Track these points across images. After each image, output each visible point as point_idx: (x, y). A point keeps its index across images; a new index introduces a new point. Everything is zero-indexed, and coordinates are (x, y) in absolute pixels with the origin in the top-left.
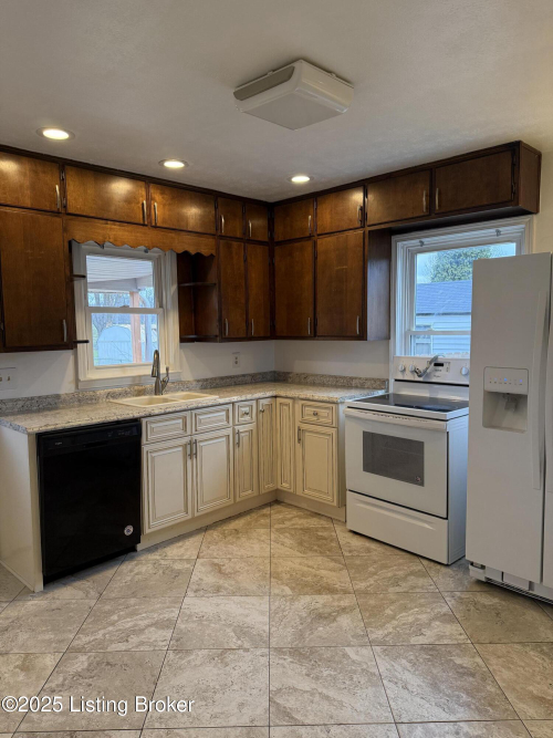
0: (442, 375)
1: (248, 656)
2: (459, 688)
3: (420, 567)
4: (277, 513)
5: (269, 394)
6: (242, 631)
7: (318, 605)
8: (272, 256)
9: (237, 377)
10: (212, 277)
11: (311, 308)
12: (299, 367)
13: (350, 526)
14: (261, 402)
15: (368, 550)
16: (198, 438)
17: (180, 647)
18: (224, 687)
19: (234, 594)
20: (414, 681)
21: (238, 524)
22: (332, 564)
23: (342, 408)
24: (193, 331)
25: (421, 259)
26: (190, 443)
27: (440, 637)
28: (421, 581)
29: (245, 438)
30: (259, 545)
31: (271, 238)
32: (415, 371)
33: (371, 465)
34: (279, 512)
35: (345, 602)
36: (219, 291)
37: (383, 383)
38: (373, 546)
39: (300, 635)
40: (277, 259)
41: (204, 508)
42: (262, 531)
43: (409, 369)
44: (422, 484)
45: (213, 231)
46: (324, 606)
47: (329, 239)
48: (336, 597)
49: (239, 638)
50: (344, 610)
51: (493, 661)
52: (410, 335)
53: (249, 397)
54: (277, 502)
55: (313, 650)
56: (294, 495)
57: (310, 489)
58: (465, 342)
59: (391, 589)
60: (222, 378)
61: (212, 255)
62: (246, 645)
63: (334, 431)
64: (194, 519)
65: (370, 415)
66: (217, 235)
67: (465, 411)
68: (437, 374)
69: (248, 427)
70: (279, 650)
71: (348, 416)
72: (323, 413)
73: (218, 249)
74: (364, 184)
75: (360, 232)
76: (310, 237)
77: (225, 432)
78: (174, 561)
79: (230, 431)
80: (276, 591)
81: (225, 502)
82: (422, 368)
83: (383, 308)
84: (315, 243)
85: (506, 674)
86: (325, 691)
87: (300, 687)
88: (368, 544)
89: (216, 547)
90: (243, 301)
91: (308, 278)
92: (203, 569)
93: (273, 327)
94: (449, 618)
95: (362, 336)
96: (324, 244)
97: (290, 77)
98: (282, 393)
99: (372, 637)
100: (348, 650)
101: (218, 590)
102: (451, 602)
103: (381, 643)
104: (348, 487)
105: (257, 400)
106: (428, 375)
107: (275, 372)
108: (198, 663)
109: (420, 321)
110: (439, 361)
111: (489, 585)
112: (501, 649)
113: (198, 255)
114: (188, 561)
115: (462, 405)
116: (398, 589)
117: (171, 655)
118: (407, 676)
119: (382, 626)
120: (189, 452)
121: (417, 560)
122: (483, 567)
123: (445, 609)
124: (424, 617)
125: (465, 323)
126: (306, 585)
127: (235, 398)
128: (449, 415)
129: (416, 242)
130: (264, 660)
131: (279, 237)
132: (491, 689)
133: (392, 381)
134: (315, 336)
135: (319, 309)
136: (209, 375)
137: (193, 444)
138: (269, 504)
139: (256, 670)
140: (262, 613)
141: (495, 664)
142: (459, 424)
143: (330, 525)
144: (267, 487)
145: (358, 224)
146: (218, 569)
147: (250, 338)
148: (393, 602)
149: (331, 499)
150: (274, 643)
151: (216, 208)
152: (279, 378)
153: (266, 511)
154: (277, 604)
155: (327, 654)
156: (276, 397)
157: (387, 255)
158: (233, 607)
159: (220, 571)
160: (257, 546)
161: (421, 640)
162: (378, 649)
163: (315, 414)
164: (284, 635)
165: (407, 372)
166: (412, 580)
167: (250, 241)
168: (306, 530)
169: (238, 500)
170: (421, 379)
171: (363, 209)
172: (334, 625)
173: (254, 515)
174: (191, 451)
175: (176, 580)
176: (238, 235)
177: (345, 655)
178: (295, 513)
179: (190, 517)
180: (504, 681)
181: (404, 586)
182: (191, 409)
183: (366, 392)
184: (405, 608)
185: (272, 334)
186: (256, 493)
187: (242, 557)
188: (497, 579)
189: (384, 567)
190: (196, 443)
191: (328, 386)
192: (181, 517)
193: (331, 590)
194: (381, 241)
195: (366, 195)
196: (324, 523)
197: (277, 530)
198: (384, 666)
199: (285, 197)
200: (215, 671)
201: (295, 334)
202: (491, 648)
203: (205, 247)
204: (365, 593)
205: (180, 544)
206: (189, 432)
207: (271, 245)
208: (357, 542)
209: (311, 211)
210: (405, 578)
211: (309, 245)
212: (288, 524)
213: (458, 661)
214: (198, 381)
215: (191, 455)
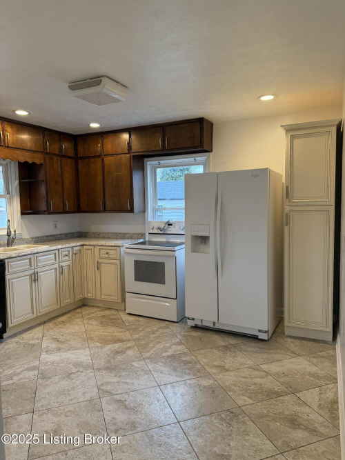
0: (172, 230)
1: (83, 374)
2: (186, 369)
3: (164, 325)
4: (85, 311)
5: (79, 244)
6: (77, 365)
7: (116, 348)
8: (77, 165)
9: (57, 235)
10: (41, 176)
11: (102, 195)
12: (94, 228)
13: (127, 311)
14: (75, 248)
15: (138, 321)
16: (39, 270)
17: (44, 376)
18: (73, 388)
19: (69, 350)
20: (165, 370)
21: (64, 318)
22: (120, 330)
23: (123, 249)
24: (29, 209)
25: (159, 171)
26: (34, 273)
27: (175, 351)
28: (165, 331)
29: (66, 270)
30: (78, 326)
31: (76, 155)
32: (159, 228)
33: (139, 277)
34: (87, 310)
35: (129, 344)
36: (46, 185)
37: (143, 235)
38: (140, 319)
39: (109, 361)
40: (80, 167)
41: (43, 311)
42: (78, 320)
43: (156, 227)
44: (164, 283)
45: (42, 150)
46: (119, 348)
47: (111, 158)
48: (124, 343)
49: (76, 368)
50: (129, 348)
51: (199, 356)
52: (155, 210)
53: (67, 245)
54: (84, 305)
55: (116, 366)
56: (95, 300)
57: (104, 295)
58: (181, 214)
59: (151, 336)
60: (47, 236)
61: (41, 164)
62: (81, 370)
63: (118, 262)
64: (37, 317)
65: (137, 251)
66: (44, 152)
67: (184, 246)
68: (170, 229)
69: (67, 263)
70: (99, 369)
71: (126, 253)
72: (112, 252)
73: (45, 160)
74: (129, 130)
75: (128, 155)
76: (99, 156)
77: (54, 267)
78: (29, 340)
79: (57, 266)
80: (92, 345)
81: (55, 307)
82: (162, 227)
83: (141, 196)
84: (103, 160)
85: (205, 360)
86: (125, 381)
87: (112, 381)
88: (137, 318)
89: (53, 330)
90: (61, 190)
91: (100, 178)
92: (48, 342)
93: (79, 206)
94: (180, 343)
95: (131, 211)
96: (108, 160)
97: (99, 84)
98: (87, 243)
99: (144, 356)
100: (133, 363)
101: (59, 349)
102: (180, 337)
103: (149, 358)
104: (126, 291)
105: (72, 247)
106: (165, 230)
107: (79, 232)
108: (56, 381)
109: (160, 203)
110: (170, 223)
111: (196, 327)
112: (203, 351)
113: (33, 163)
114: (37, 339)
115: (181, 244)
116: (154, 335)
117: (40, 381)
118: (162, 368)
119: (149, 352)
120: (33, 279)
121: (162, 322)
122: (193, 319)
123: (178, 340)
124: (168, 345)
125: (182, 204)
126: (108, 340)
127: (59, 247)
128: (176, 248)
129: (157, 162)
130: (91, 374)
131: (81, 154)
132: (198, 366)
133: (147, 234)
134: (105, 210)
135: (106, 196)
136: (39, 234)
137: (35, 274)
138: (80, 307)
139: (88, 379)
140: (87, 356)
141: (199, 357)
142: (181, 253)
143: (116, 313)
144: (79, 297)
145: (127, 151)
146: (57, 340)
147: (65, 212)
148: (152, 341)
149: (116, 298)
150: (95, 366)
151: (43, 137)
152: (81, 235)
153: (79, 310)
154: (94, 351)
155: (124, 366)
156: (83, 245)
157: (142, 168)
158: (70, 356)
159: (58, 341)
160: (77, 328)
161: (167, 354)
162: (148, 361)
163: (107, 253)
164: (101, 363)
165: (155, 229)
166: (161, 331)
167: (63, 156)
168: (103, 317)
169: (62, 305)
170: (161, 232)
171: (129, 143)
172: (125, 354)
173: (72, 313)
174: (35, 278)
175: (32, 348)
176: (57, 152)
177: (132, 366)
178: (96, 309)
179: (35, 316)
180: (204, 363)
181: (157, 334)
182: (34, 254)
183: (134, 240)
184: (159, 342)
185: (78, 210)
186: (72, 301)
187: (69, 333)
188: (199, 323)
189: (148, 327)
190: (37, 273)
191: (112, 238)
192: (30, 316)
193: (121, 341)
194: (139, 160)
195: (130, 136)
196: (113, 312)
197: (88, 319)
198: (151, 366)
199: (84, 133)
200: (67, 383)
201: (93, 210)
202: (198, 352)
203: (38, 159)
204: (139, 339)
205: (30, 332)
206: (33, 267)
207: (76, 159)
208: (132, 318)
209: (100, 141)
210: (157, 331)
211: (100, 160)
212: (93, 315)
213: (184, 359)
214: (33, 238)
215: (35, 280)
